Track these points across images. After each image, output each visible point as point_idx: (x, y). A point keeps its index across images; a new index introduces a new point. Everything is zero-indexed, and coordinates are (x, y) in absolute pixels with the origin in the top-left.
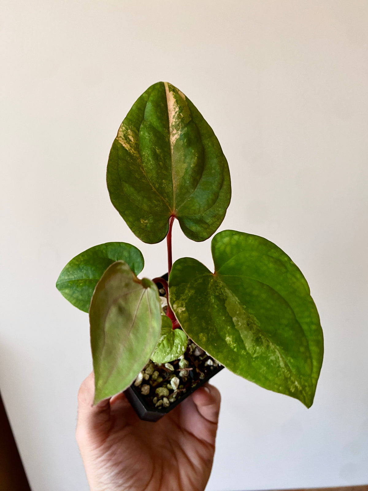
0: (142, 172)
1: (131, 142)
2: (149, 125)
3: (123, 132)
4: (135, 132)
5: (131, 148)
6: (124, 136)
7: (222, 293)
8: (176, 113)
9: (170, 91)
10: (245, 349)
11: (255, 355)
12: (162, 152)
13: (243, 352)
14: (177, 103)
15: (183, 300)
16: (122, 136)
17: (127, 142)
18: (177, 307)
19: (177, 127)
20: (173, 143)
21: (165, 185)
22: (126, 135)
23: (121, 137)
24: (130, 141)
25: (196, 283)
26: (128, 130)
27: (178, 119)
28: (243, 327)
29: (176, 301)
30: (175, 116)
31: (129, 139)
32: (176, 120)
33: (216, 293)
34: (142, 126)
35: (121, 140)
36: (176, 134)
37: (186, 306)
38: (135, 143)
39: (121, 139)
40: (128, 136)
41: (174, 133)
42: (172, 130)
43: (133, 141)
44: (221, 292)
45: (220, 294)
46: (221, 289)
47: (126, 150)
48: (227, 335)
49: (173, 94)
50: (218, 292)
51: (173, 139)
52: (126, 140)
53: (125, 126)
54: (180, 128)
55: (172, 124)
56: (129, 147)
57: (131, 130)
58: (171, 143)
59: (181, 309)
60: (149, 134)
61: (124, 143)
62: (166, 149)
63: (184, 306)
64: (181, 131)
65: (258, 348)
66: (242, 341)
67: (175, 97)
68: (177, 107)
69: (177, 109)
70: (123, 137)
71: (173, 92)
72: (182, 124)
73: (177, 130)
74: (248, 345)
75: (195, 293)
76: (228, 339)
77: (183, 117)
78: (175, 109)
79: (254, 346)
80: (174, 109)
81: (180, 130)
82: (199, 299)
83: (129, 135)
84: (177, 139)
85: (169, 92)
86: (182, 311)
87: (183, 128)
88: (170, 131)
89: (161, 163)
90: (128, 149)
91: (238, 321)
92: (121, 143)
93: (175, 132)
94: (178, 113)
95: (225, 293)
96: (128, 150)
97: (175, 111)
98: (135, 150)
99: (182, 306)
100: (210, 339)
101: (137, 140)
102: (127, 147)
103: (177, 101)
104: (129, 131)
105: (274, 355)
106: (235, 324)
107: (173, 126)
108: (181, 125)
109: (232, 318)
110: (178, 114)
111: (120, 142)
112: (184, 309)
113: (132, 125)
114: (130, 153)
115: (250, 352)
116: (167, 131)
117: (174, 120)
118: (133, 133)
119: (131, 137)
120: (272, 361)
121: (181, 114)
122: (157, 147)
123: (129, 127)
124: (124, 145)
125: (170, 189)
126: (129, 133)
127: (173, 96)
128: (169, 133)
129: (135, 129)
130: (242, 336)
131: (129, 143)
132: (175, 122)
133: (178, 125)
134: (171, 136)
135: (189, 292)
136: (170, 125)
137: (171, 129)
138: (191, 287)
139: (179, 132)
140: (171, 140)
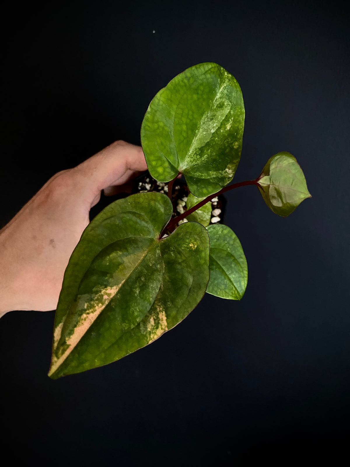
0: (163, 286)
1: (155, 318)
2: (125, 322)
3: (155, 333)
4: (144, 325)
5: (159, 313)
6: (157, 328)
7: (195, 154)
8: (88, 314)
9: (68, 346)
10: (230, 112)
11: (230, 103)
12: (133, 288)
13: (232, 113)
14: (77, 323)
15: (222, 174)
16: (160, 328)
17: (159, 320)
18: (230, 174)
19: (100, 300)
20: (116, 288)
21: (152, 262)
22: (155, 327)
23: (162, 329)
24: (154, 320)
25: (203, 175)
26: (150, 332)
27: (94, 304)
28: (216, 121)
29: (227, 178)
30: (92, 312)
31: (154, 322)
32: (95, 306)
33: (198, 158)
34: (132, 326)
35: (164, 325)
36: (107, 294)
37: (225, 170)
38: (151, 315)
39: (163, 327)
40: (154, 325)
41: (107, 296)
42: (106, 301)
43: (152, 318)
44: (193, 156)
45: (197, 155)
46: (192, 156)
47: (166, 313)
48: (226, 130)
49: (68, 340)
50: (197, 157)
51: (112, 291)
52: (159, 323)
53: (150, 337)
54: (98, 295)
55: (102, 306)
56: (160, 314)
57: (146, 328)
58: (117, 290)
59: (229, 171)
60: (133, 312)
61: (162, 320)
62: (127, 288)
63: (225, 171)
64: (101, 291)
65: (225, 104)
66: (226, 116)
67: (71, 332)
68: (82, 318)
69: (84, 316)
70: (160, 326)
71: (66, 343)
72: (94, 298)
73: (102, 296)
74: (226, 111)
75: (211, 171)
76: (228, 127)
77: (86, 302)
78: (85, 320)
79: (225, 107)
80: (87, 319)
81: (100, 294)
82: (212, 165)
83: (152, 326)
84: (111, 287)
85: (70, 345)
86: (229, 169)
87: (97, 292)
88: (108, 302)
89: (142, 279)
90: (162, 312)
91: (214, 127)
92: (167, 322)
93: (105, 297)
94: (87, 311)
95: (193, 152)
96: (164, 312)
97: (88, 315)
98: (156, 308)
99: (226, 172)
100: (234, 139)
101: (147, 317)
102: (163, 315)
103: (75, 326)
104: (149, 330)
105: (224, 91)
106: (217, 128)
107: (103, 304)
108: (96, 296)
109: (214, 133)
110: (89, 310)
111: (166, 324)
112: (227, 170)
113: (142, 334)
114: (164, 308)
115: (230, 108)
116: (112, 304)
117: (97, 307)
118: (146, 325)
119: (151, 323)
120: (227, 91)
121: (86, 307)
122: (136, 295)
123: (146, 334)
124: (165, 318)
125: (150, 255)
126: (150, 328)
127: (71, 336)
128: (112, 301)
129: (142, 328)
130: (224, 118)
131: (158, 318)
132: (98, 306)
133: (97, 300)
134: (112, 296)
135: (213, 174)
136: (104, 307)
137: (107, 303)
138: (209, 175)
139: (103, 291)
140: (115, 293)
